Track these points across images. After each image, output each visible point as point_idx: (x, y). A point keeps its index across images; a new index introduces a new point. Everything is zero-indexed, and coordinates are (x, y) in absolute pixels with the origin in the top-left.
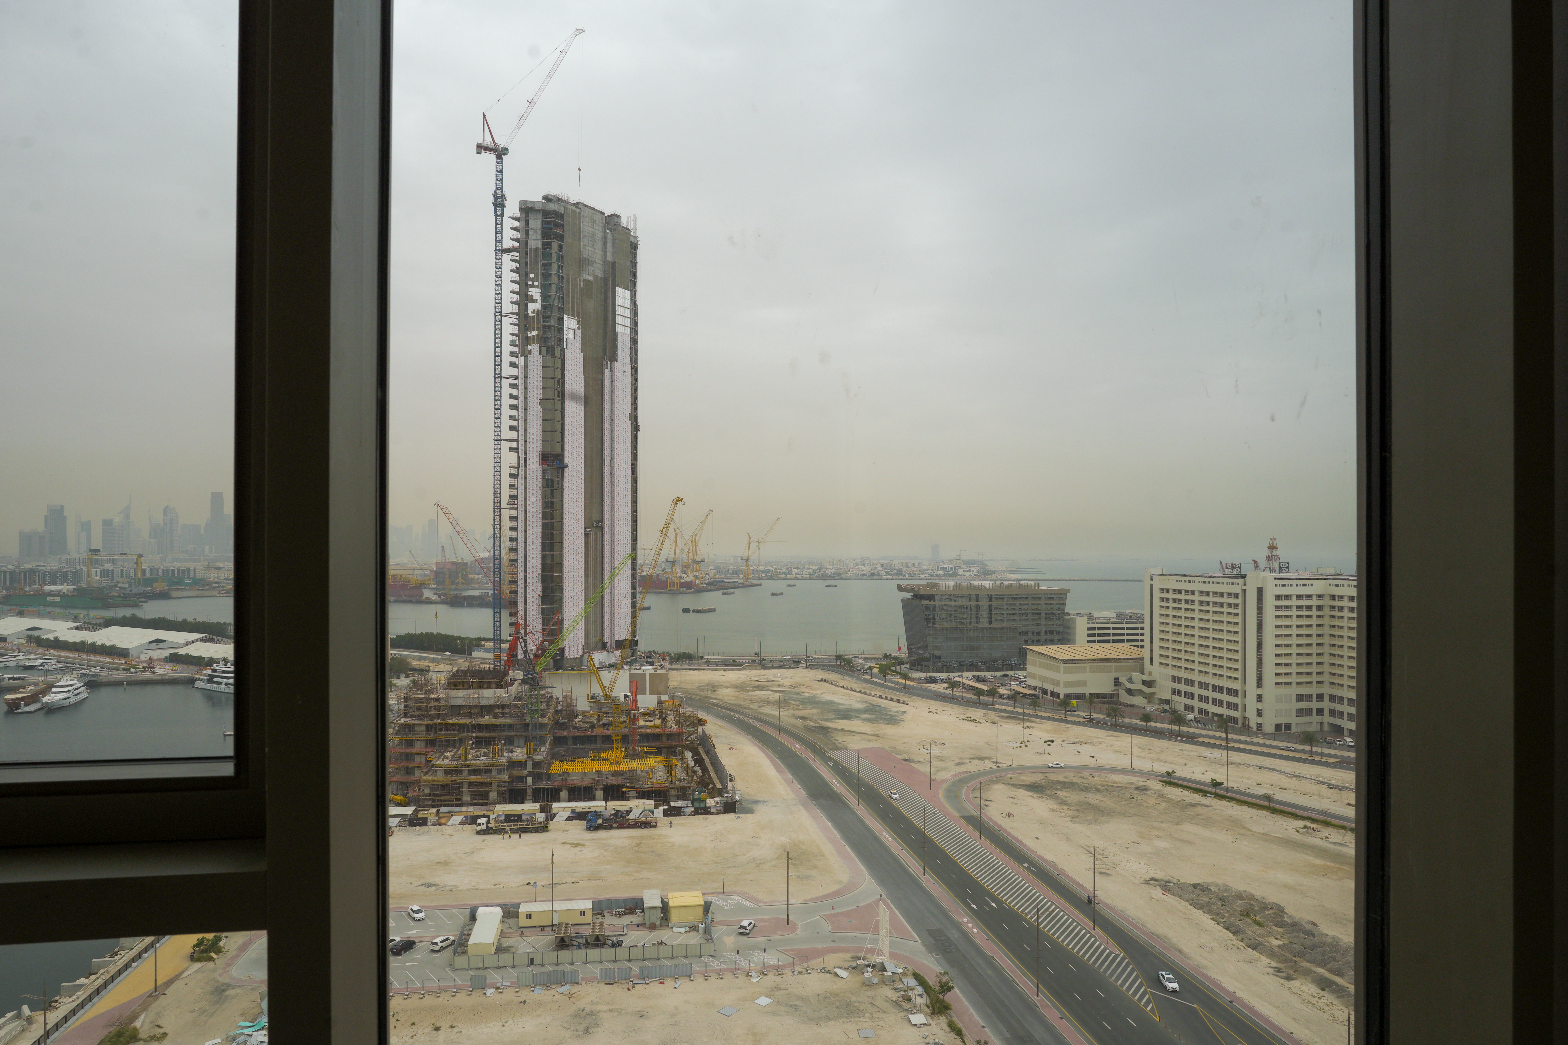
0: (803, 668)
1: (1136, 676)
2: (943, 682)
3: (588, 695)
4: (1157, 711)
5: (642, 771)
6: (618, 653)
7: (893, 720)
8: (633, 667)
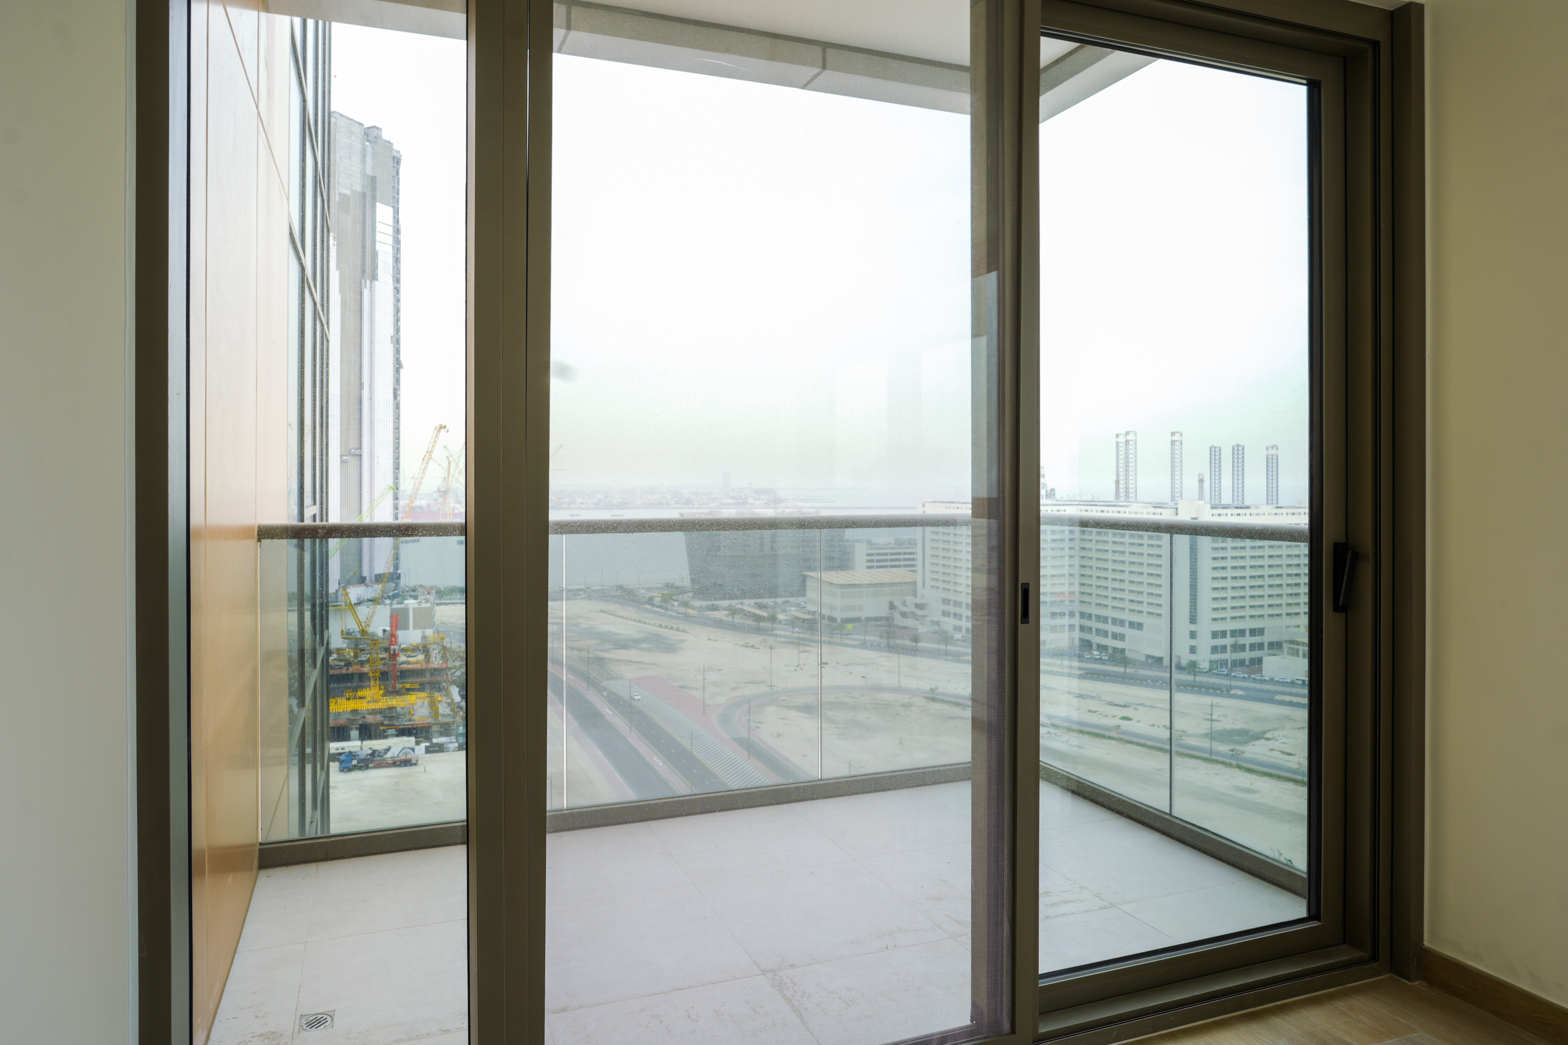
0: (581, 599)
1: (909, 599)
2: (724, 609)
3: (342, 631)
4: (928, 632)
5: (402, 708)
6: (379, 587)
7: (670, 648)
8: (395, 601)
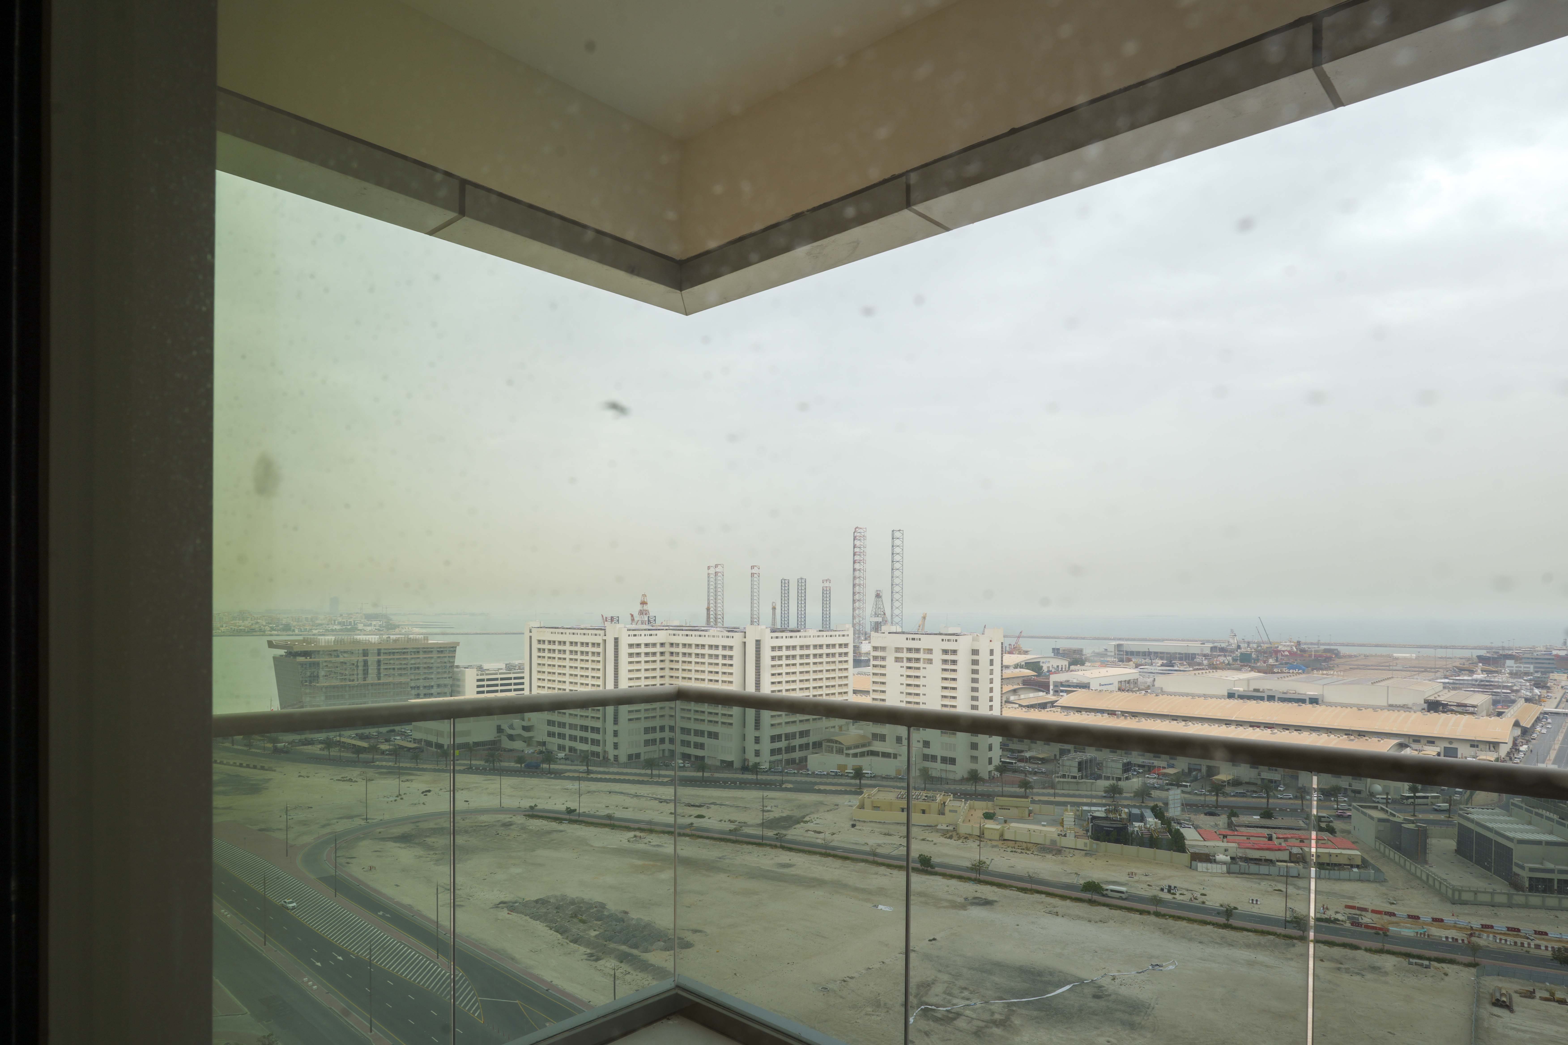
1: (516, 722)
2: (321, 742)
4: (534, 753)
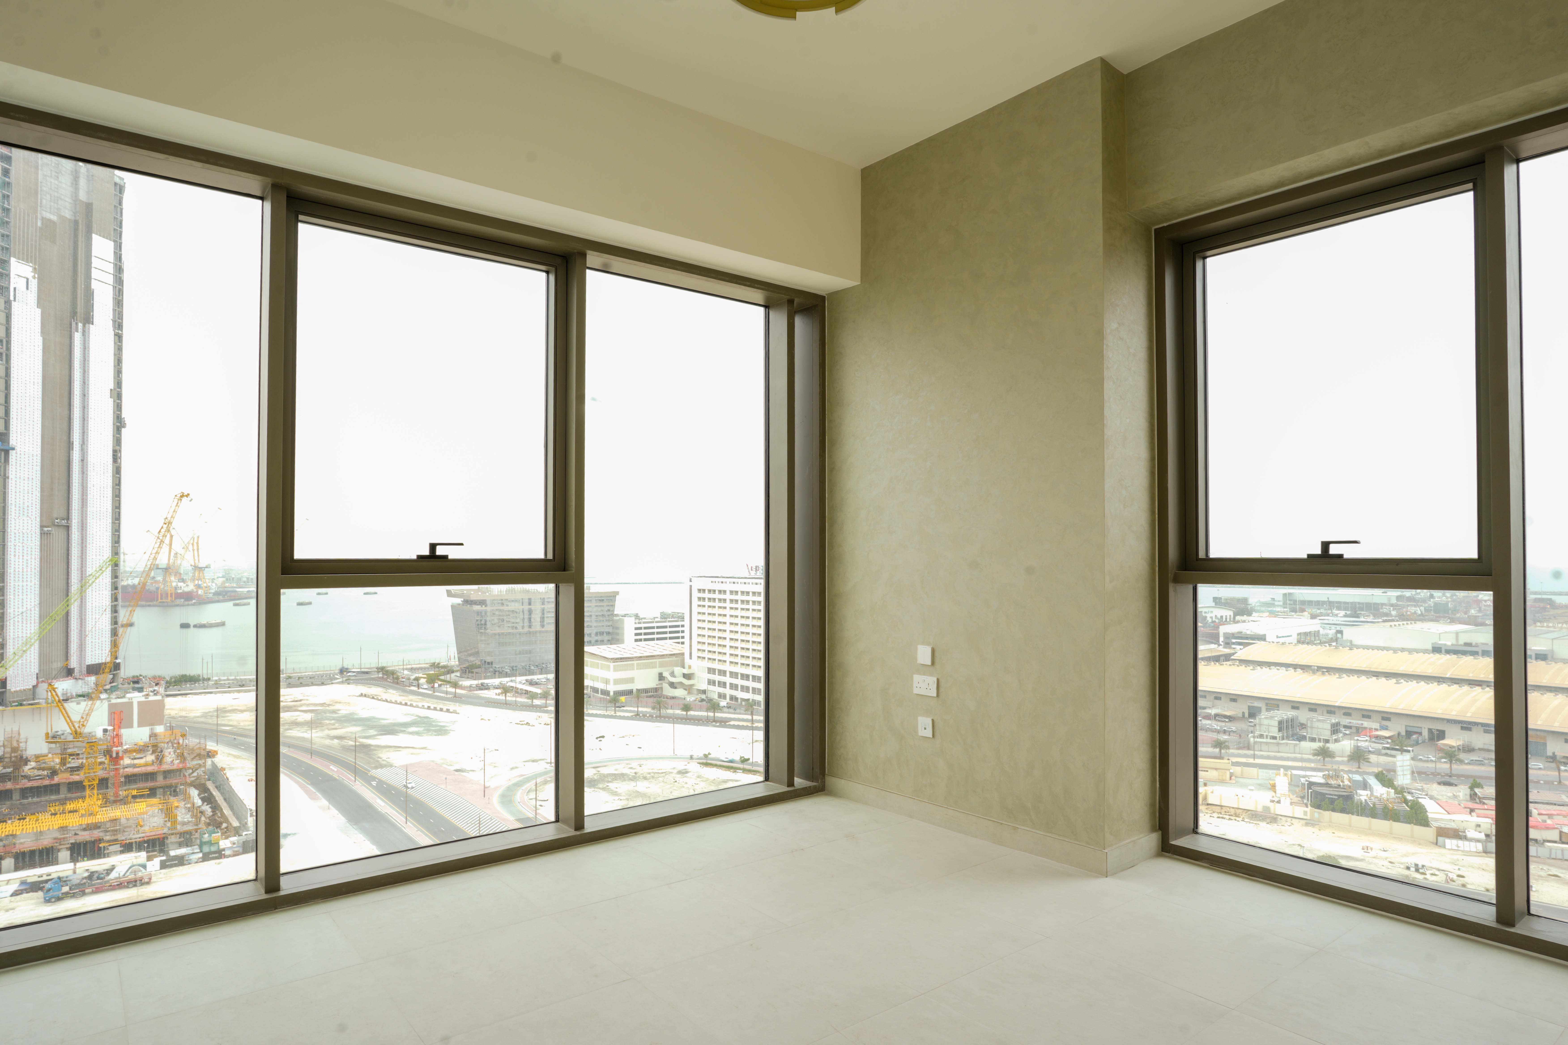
0: (339, 683)
1: (678, 671)
2: (496, 688)
3: (47, 734)
5: (128, 819)
7: (443, 731)
8: (113, 696)
